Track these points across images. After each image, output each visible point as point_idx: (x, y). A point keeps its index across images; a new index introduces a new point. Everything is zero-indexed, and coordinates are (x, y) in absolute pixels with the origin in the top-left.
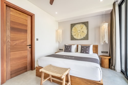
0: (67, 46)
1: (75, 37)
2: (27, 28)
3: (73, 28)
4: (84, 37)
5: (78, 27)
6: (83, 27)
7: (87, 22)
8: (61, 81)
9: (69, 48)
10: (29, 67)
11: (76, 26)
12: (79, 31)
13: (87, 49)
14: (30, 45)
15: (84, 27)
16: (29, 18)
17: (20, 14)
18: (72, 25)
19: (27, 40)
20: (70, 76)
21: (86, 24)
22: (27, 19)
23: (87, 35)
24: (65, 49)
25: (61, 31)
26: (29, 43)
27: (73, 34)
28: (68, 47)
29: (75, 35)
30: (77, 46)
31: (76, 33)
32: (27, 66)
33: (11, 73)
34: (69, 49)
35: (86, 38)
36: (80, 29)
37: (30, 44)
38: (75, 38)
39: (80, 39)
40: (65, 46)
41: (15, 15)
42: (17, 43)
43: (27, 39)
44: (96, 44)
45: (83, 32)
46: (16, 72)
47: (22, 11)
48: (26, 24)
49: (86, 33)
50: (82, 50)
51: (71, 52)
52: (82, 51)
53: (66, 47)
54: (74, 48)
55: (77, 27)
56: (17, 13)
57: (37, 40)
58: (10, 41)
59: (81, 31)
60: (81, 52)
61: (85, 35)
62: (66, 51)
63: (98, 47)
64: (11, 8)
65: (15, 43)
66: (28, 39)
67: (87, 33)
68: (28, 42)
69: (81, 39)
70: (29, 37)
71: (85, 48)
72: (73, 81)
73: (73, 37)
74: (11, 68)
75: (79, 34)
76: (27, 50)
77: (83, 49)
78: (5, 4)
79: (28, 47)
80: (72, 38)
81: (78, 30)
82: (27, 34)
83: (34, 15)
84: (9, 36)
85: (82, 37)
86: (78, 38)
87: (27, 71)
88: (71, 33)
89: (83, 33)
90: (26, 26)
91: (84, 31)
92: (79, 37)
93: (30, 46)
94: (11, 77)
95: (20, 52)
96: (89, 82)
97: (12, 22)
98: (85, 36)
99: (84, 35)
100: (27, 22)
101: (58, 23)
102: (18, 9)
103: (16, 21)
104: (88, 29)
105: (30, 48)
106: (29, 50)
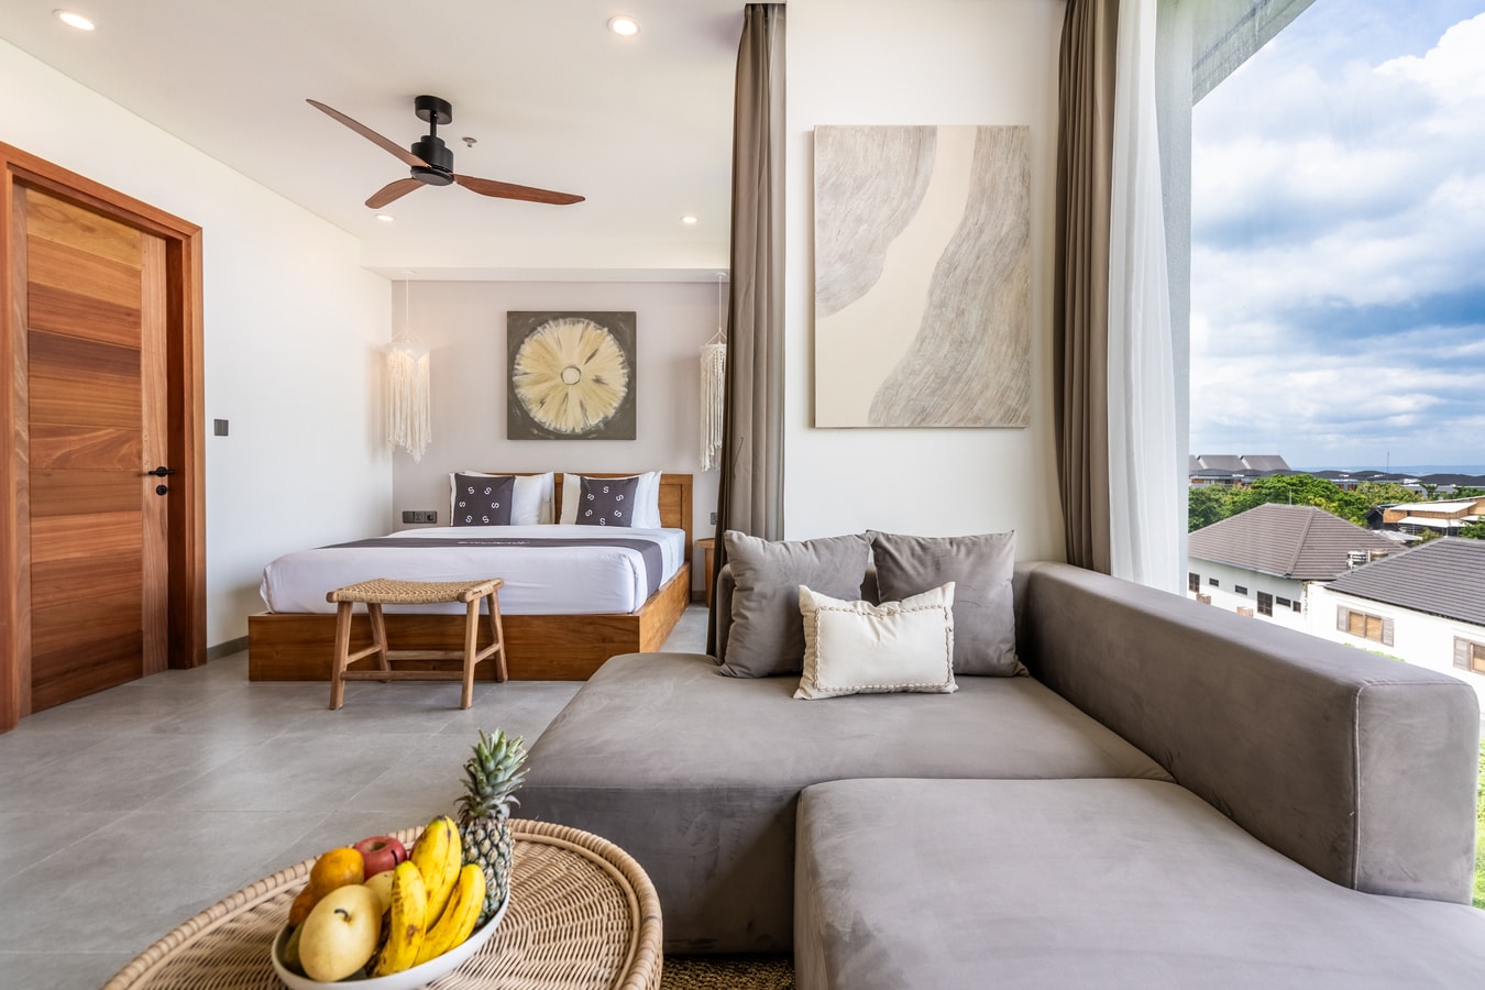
0: (479, 483)
1: (539, 415)
2: (138, 337)
3: (528, 348)
4: (607, 422)
5: (566, 342)
6: (601, 350)
7: (630, 318)
8: (456, 655)
9: (492, 498)
10: (154, 642)
11: (550, 334)
12: (571, 376)
13: (620, 498)
14: (160, 472)
15: (608, 346)
16: (153, 257)
17: (89, 229)
18: (521, 325)
19: (139, 430)
20: (504, 618)
21: (621, 326)
22: (138, 267)
23: (629, 404)
24: (462, 504)
25: (424, 360)
26: (154, 452)
27: (527, 392)
28: (488, 491)
29: (542, 403)
30: (558, 483)
31: (548, 384)
32: (140, 632)
33: (33, 671)
34: (495, 505)
35: (621, 426)
36: (577, 360)
37: (164, 464)
38: (539, 427)
39: (578, 431)
40: (462, 481)
41: (57, 240)
42: (70, 453)
43: (139, 418)
44: (683, 468)
45: (598, 381)
46: (67, 672)
47: (111, 210)
48: (133, 305)
49: (622, 392)
50: (584, 504)
51: (509, 524)
52: (589, 513)
53: (471, 490)
54: (529, 496)
55: (559, 343)
56: (68, 220)
57: (222, 428)
58: (25, 435)
59: (590, 371)
60: (582, 520)
61: (616, 405)
62: (469, 518)
63: (691, 486)
64: (29, 192)
65: (58, 454)
66: (145, 422)
67: (628, 393)
68: (145, 446)
69: (586, 435)
70: (152, 408)
71: (606, 490)
72: (516, 638)
73: (526, 414)
74: (33, 637)
75: (575, 395)
76: (139, 509)
77: (591, 497)
78: (9, 175)
79: (149, 485)
80: (521, 425)
81: (566, 362)
82: (139, 382)
83: (199, 229)
84: (21, 400)
85: (594, 420)
86: (566, 425)
87: (138, 673)
88: (511, 387)
89: (596, 387)
90: (133, 317)
91: (605, 376)
92: (571, 421)
93: (164, 481)
94: (33, 700)
95: (92, 519)
96: (589, 624)
97: (34, 292)
98: (611, 413)
99: (606, 406)
100: (139, 289)
101: (389, 287)
102: (84, 199)
103: (64, 287)
104: (631, 363)
105: (161, 490)
106: (157, 510)
